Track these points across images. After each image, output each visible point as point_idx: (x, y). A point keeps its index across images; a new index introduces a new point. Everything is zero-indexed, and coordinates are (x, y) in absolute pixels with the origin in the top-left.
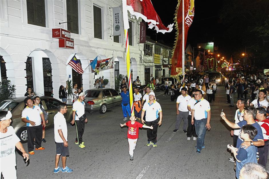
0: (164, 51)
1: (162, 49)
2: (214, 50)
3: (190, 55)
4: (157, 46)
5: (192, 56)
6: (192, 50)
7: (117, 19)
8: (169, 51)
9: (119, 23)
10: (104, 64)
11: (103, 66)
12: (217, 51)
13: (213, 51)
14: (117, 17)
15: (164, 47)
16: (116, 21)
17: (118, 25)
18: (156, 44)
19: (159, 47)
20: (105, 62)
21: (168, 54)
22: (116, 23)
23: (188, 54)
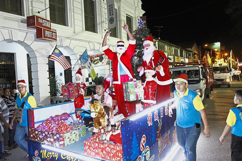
0: (169, 49)
1: (166, 47)
2: (221, 50)
3: (196, 54)
4: (160, 43)
5: (199, 55)
6: (198, 49)
7: (111, 11)
8: (174, 49)
9: (113, 15)
10: (98, 59)
11: (97, 61)
12: (224, 51)
13: (219, 51)
14: (111, 9)
15: (168, 44)
16: (110, 13)
17: (112, 17)
18: (159, 41)
19: (163, 44)
20: (99, 58)
21: (174, 52)
22: (110, 15)
23: (194, 53)
